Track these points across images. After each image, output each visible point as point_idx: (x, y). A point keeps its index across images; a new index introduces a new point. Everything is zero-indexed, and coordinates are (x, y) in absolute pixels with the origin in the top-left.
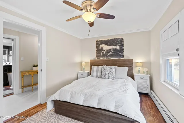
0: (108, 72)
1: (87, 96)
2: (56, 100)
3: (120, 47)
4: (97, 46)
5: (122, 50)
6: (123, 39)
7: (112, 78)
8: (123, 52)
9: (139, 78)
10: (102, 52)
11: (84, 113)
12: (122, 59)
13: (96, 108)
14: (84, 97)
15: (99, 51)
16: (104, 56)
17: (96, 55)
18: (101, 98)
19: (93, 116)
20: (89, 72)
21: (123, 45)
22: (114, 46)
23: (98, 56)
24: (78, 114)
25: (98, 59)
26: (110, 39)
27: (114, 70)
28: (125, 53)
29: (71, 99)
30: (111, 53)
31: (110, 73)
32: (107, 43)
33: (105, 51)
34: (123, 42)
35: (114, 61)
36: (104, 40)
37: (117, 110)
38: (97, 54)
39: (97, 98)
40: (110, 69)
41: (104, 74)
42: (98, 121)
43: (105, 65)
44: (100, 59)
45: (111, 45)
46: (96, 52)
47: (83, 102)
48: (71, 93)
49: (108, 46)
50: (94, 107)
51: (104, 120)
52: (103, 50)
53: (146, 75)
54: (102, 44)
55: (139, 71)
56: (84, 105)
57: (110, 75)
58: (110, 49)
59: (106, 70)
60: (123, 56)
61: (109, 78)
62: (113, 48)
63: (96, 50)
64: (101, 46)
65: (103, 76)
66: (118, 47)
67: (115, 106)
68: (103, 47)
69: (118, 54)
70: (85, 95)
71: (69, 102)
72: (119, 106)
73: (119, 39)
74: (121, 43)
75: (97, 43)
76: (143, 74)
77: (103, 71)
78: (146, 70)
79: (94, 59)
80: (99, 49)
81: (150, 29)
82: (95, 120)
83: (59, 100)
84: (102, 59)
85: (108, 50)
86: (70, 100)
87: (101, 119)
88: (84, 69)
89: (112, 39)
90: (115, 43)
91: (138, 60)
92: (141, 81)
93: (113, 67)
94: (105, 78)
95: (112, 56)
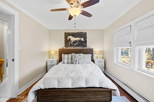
0: (78, 59)
1: (74, 79)
2: (41, 89)
3: (84, 39)
4: (65, 37)
5: (85, 42)
6: (86, 33)
7: (81, 63)
8: (87, 43)
9: (98, 62)
10: (70, 42)
11: (72, 95)
12: (86, 48)
13: (85, 87)
14: (71, 80)
15: (67, 41)
16: (71, 45)
17: (64, 45)
18: (87, 78)
19: (80, 95)
20: (58, 60)
21: (86, 38)
22: (80, 38)
23: (66, 46)
24: (66, 97)
25: (66, 48)
26: (76, 32)
27: (82, 57)
28: (88, 44)
29: (58, 84)
30: (77, 43)
31: (80, 59)
32: (74, 35)
33: (72, 42)
34: (86, 35)
35: (79, 50)
36: (71, 33)
37: (101, 85)
38: (65, 43)
39: (84, 79)
40: (79, 56)
41: (75, 60)
42: (85, 98)
43: (74, 53)
44: (68, 48)
45: (77, 37)
46: (64, 42)
47: (72, 85)
48: (58, 80)
49: (75, 37)
50: (83, 87)
51: (89, 96)
52: (71, 41)
53: (102, 59)
54: (69, 36)
55: (97, 57)
56: (74, 87)
57: (80, 61)
58: (77, 40)
59: (76, 57)
60: (86, 46)
61: (79, 64)
62: (79, 40)
63: (65, 41)
64: (69, 37)
65: (74, 62)
66: (82, 39)
67: (99, 82)
68: (70, 38)
69: (83, 44)
70: (72, 79)
71: (57, 88)
72: (102, 82)
73: (83, 33)
74: (85, 36)
75: (65, 35)
76: (100, 59)
77: (74, 58)
78: (101, 56)
79: (62, 48)
80: (67, 40)
81: (104, 28)
82: (82, 98)
83: (44, 88)
84: (69, 48)
85: (74, 41)
86: (58, 86)
87: (88, 96)
88: (53, 57)
89: (78, 33)
90: (80, 35)
91: (96, 49)
92: (99, 63)
93: (82, 54)
94: (76, 64)
95: (77, 46)
